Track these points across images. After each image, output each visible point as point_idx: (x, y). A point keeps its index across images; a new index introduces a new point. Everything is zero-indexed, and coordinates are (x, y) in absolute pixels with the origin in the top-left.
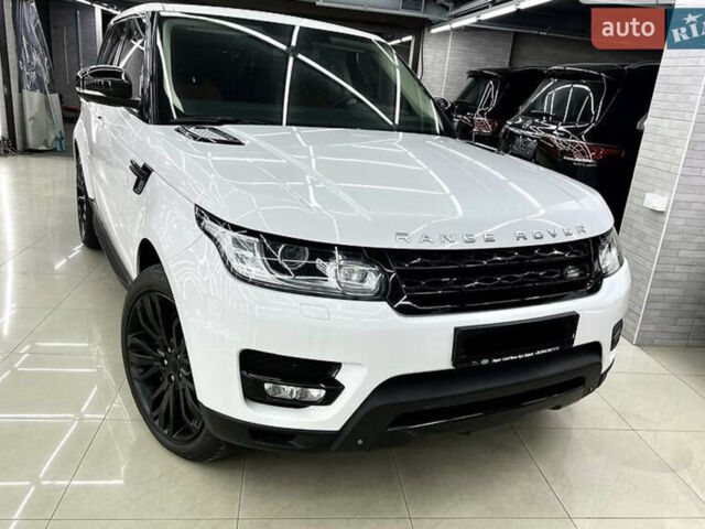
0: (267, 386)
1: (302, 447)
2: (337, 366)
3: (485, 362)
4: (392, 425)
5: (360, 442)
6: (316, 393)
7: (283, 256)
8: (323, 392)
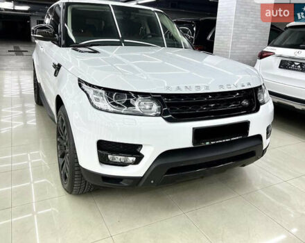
0: (109, 156)
1: (126, 185)
2: (140, 146)
3: (208, 143)
4: (166, 174)
5: (152, 182)
6: (131, 159)
7: (116, 99)
8: (134, 159)
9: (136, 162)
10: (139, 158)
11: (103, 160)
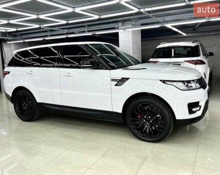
0: (193, 109)
2: (198, 102)
6: (198, 108)
9: (200, 110)
10: (200, 107)
11: (191, 112)
